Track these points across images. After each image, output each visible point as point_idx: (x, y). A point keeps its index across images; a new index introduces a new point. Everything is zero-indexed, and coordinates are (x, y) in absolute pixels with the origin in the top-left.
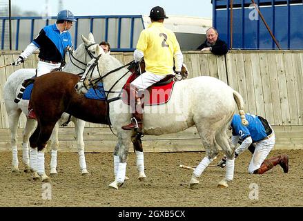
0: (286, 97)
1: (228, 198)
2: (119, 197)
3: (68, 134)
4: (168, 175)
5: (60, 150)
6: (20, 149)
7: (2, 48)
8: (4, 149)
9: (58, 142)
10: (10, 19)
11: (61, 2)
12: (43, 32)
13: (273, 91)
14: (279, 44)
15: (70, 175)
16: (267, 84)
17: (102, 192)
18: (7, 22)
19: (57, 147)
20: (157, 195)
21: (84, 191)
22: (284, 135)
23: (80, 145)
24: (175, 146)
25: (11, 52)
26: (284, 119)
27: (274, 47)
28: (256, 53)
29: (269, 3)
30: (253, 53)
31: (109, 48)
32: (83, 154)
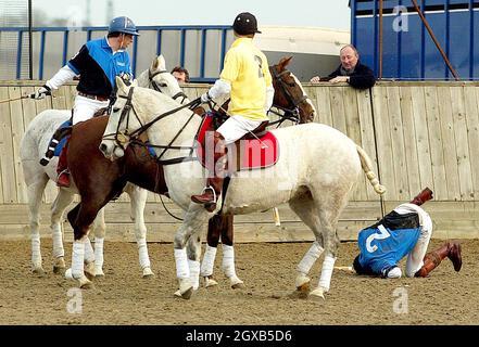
0: (467, 154)
1: (374, 314)
2: (202, 313)
3: (121, 212)
4: (279, 279)
5: (108, 238)
6: (45, 236)
7: (18, 77)
8: (21, 236)
9: (104, 226)
10: (30, 30)
11: (110, 4)
12: (84, 51)
13: (446, 145)
14: (456, 72)
15: (124, 277)
16: (437, 135)
17: (175, 304)
18: (26, 35)
19: (104, 233)
20: (262, 310)
21: (147, 303)
22: (463, 215)
23: (139, 231)
24: (291, 233)
25: (32, 83)
26: (463, 191)
27: (447, 76)
28: (419, 85)
29: (441, 8)
30: (415, 85)
31: (187, 77)
32: (145, 244)
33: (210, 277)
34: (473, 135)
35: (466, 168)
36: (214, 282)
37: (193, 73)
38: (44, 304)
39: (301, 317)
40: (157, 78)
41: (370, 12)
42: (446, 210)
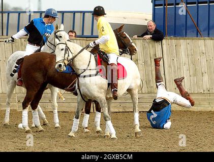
0: (207, 72)
1: (163, 146)
2: (82, 145)
3: (45, 98)
4: (118, 129)
10: (2, 12)
13: (197, 67)
14: (202, 33)
16: (192, 62)
17: (70, 141)
20: (110, 144)
21: (56, 140)
22: (204, 100)
23: (54, 106)
24: (124, 107)
25: (3, 37)
26: (205, 88)
27: (197, 35)
28: (184, 39)
29: (195, 3)
30: (182, 39)
31: (76, 35)
32: (57, 112)
33: (86, 128)
34: (209, 63)
35: (206, 78)
36: (88, 131)
37: (79, 33)
38: (8, 140)
39: (128, 147)
40: (58, 34)
41: (161, 5)
42: (197, 97)
